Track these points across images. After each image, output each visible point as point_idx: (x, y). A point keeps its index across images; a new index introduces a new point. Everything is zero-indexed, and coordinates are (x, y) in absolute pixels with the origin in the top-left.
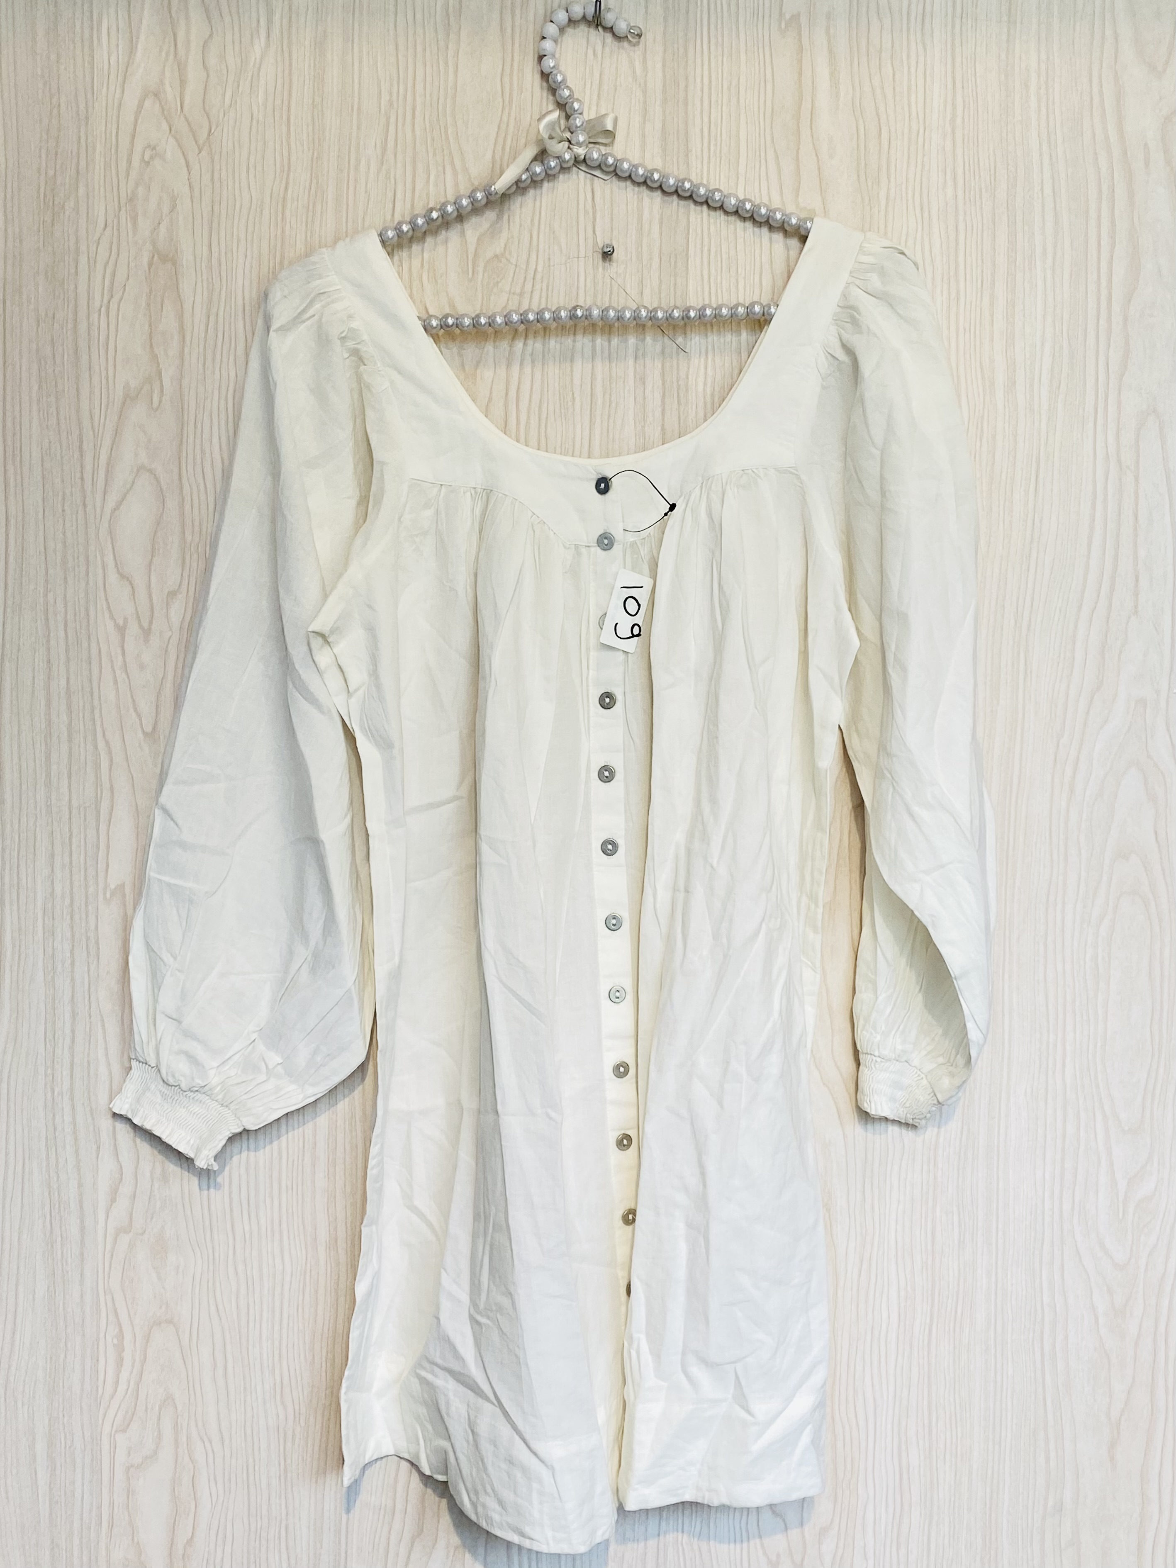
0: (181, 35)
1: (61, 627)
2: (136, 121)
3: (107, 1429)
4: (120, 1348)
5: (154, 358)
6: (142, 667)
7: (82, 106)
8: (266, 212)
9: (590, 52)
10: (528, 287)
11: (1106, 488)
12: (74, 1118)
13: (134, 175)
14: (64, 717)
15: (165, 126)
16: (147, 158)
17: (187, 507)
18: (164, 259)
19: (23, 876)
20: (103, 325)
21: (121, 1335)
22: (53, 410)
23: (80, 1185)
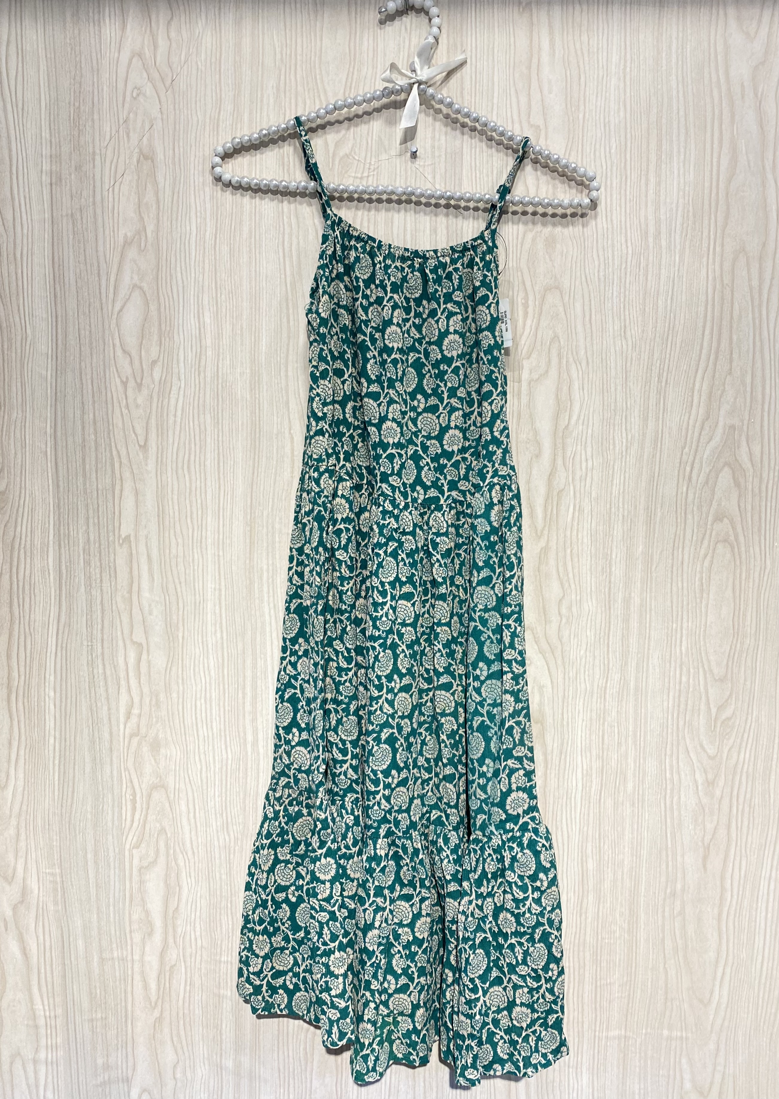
0: (154, 17)
1: (89, 381)
2: (128, 72)
3: (127, 846)
4: (134, 801)
5: (141, 219)
6: (137, 406)
7: (95, 62)
8: (207, 128)
9: (403, 28)
10: (366, 174)
11: (714, 298)
12: (104, 669)
13: (127, 106)
14: (93, 437)
15: (145, 75)
16: (135, 95)
17: (162, 310)
18: (146, 158)
19: (71, 529)
20: (111, 199)
21: (134, 794)
22: (82, 251)
23: (109, 709)
